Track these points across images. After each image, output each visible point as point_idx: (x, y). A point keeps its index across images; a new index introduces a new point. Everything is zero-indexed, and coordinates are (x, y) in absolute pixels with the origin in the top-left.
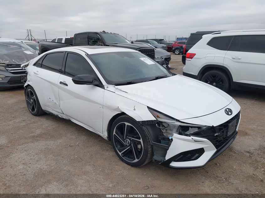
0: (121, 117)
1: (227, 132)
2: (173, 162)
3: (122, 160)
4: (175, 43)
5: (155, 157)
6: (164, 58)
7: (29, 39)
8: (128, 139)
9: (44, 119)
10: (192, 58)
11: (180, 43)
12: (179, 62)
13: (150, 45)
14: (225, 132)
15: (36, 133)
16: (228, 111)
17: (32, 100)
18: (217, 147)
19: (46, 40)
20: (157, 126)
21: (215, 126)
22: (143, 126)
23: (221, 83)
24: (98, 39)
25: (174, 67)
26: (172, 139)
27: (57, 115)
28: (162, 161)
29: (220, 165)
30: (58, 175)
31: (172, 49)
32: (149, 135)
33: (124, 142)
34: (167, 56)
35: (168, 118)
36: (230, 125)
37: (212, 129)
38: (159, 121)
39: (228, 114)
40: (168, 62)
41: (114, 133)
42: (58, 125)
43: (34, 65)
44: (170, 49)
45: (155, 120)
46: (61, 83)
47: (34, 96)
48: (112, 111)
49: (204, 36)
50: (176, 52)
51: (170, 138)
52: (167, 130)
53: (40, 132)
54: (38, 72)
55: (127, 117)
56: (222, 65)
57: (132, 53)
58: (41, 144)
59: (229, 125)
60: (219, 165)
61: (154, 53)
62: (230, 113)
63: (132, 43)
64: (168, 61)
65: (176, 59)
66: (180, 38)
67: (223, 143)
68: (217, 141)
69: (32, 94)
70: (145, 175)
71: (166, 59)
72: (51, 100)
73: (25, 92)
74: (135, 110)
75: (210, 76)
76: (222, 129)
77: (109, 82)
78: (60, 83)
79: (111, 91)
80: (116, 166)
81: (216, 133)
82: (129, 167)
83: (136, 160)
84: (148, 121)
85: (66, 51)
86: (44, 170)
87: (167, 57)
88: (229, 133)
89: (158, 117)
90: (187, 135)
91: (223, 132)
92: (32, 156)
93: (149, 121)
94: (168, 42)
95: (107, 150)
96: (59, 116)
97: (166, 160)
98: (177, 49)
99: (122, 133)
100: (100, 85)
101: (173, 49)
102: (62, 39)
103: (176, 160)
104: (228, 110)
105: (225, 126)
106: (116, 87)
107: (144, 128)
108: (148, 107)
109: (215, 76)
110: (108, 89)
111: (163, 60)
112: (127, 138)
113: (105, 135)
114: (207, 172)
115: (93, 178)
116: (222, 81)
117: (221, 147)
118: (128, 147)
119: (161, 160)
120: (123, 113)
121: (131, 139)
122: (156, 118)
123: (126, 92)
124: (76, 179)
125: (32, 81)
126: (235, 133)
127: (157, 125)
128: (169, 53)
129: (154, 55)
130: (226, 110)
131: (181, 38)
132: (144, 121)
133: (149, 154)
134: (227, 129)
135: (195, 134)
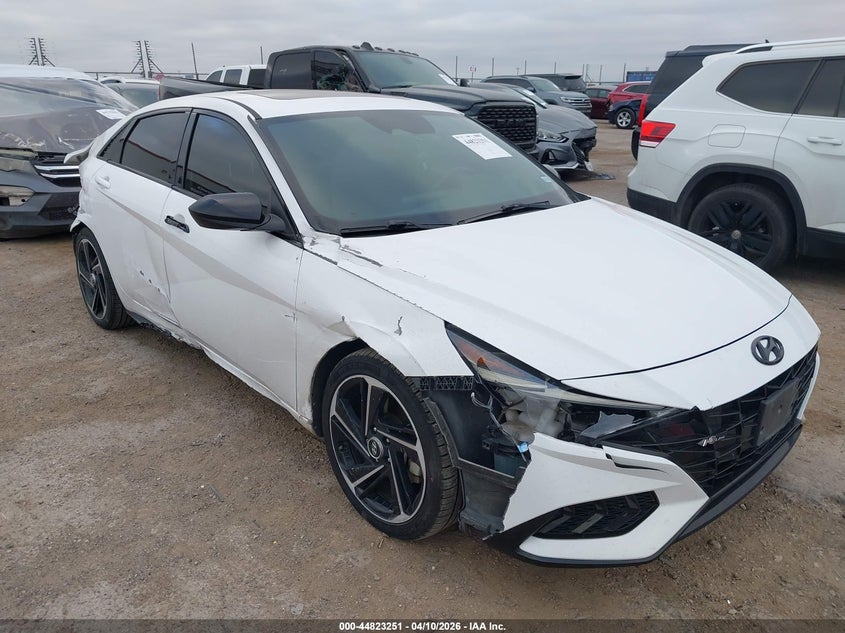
0: (354, 354)
1: (755, 432)
2: (531, 538)
3: (359, 509)
4: (620, 88)
5: (468, 516)
6: (572, 137)
7: (143, 74)
8: (376, 439)
9: (133, 343)
10: (660, 140)
11: (634, 88)
12: (624, 153)
13: (531, 94)
14: (746, 431)
15: (93, 390)
16: (767, 349)
17: (94, 276)
18: (708, 486)
19: (197, 75)
20: (474, 399)
21: (703, 407)
22: (424, 394)
23: (761, 231)
24: (346, 70)
25: (608, 171)
26: (528, 454)
27: (166, 332)
28: (493, 532)
29: (724, 548)
30: (126, 553)
31: (607, 109)
32: (444, 430)
33: (365, 444)
34: (583, 131)
35: (517, 370)
36: (770, 402)
37: (693, 420)
38: (485, 381)
39: (765, 361)
40: (586, 155)
41: (333, 412)
42: (170, 366)
43: (101, 155)
44: (599, 108)
45: (468, 378)
46: (169, 220)
47: (99, 264)
48: (324, 331)
49: (707, 61)
50: (619, 121)
51: (523, 449)
52: (519, 412)
53: (106, 386)
54: (107, 179)
55: (372, 355)
56: (771, 167)
57: (426, 117)
58: (99, 434)
59: (765, 406)
60: (720, 546)
61: (535, 121)
62: (772, 357)
63: (463, 83)
64: (586, 150)
65: (617, 144)
66: (637, 73)
67: (738, 470)
68: (712, 465)
69: (92, 254)
70: (434, 571)
71: (578, 142)
72: (146, 278)
73: (75, 247)
74: (399, 332)
75: (722, 206)
76: (734, 419)
77: (319, 224)
78: (166, 221)
79: (325, 258)
80: (335, 533)
81: (707, 435)
82: (380, 536)
83: (402, 518)
84: (441, 378)
85: (193, 108)
86: (79, 531)
87: (583, 136)
88: (765, 436)
89: (481, 363)
90: (588, 442)
91: (739, 430)
92: (56, 476)
93: (448, 378)
94: (597, 86)
95: (317, 467)
96: (173, 334)
97: (506, 529)
98: (622, 108)
99: (359, 412)
100: (290, 234)
101: (612, 108)
102: (239, 72)
103: (544, 531)
104: (764, 343)
105: (751, 405)
106: (345, 241)
107: (430, 404)
108: (446, 323)
109: (741, 206)
110: (315, 249)
111: (569, 143)
112: (375, 433)
113: (304, 414)
114: (671, 576)
115: (243, 575)
116: (765, 224)
117: (729, 485)
118: (378, 464)
119: (490, 527)
120: (359, 344)
121: (385, 438)
122: (475, 367)
123: (374, 263)
124: (181, 576)
125: (90, 213)
126: (790, 431)
127: (473, 394)
128: (591, 123)
129: (535, 126)
130: (757, 345)
131: (643, 73)
132: (428, 378)
133: (444, 502)
134: (758, 420)
135: (622, 439)
